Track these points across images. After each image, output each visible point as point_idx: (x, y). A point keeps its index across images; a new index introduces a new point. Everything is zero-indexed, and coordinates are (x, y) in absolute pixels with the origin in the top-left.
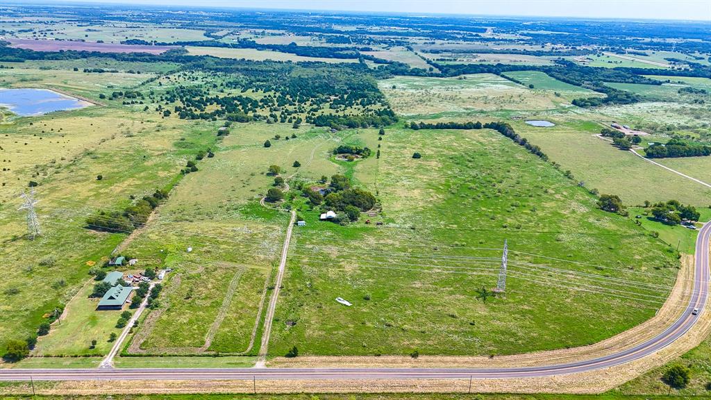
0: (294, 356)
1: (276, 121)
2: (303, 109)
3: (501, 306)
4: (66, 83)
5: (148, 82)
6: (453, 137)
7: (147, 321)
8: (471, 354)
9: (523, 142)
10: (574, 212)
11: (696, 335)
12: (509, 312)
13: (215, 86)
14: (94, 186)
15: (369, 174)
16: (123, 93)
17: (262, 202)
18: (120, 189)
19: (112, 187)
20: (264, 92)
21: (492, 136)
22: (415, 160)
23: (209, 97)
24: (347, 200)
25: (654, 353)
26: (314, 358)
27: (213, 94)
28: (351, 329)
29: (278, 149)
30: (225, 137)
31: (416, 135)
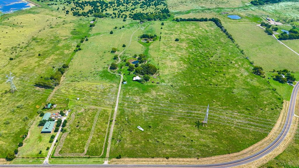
0: (120, 158)
1: (116, 17)
2: (128, 9)
3: (205, 130)
6: (194, 27)
7: (61, 139)
8: (190, 157)
9: (225, 31)
10: (242, 75)
11: (282, 147)
12: (208, 134)
14: (37, 59)
15: (155, 51)
17: (109, 70)
18: (49, 61)
19: (45, 60)
21: (211, 26)
22: (176, 42)
26: (127, 159)
28: (143, 144)
29: (116, 35)
30: (94, 27)
31: (178, 25)
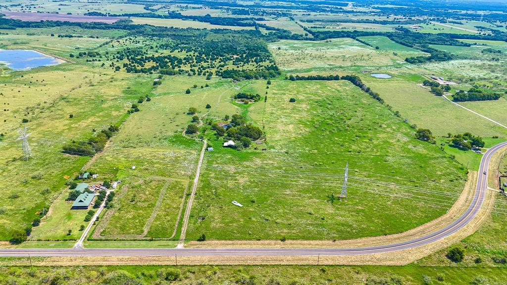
0: (203, 240)
1: (194, 74)
2: (214, 65)
3: (343, 206)
4: (45, 46)
5: (104, 44)
6: (319, 86)
7: (105, 217)
8: (321, 239)
9: (368, 90)
10: (399, 141)
11: (472, 226)
12: (348, 211)
13: (152, 48)
14: (67, 122)
15: (258, 113)
16: (87, 53)
17: (184, 134)
18: (86, 124)
19: (80, 123)
20: (187, 52)
21: (346, 85)
22: (291, 103)
23: (148, 56)
24: (242, 133)
25: (442, 239)
26: (216, 242)
27: (150, 53)
28: (242, 222)
29: (195, 95)
30: (158, 86)
31: (293, 85)
